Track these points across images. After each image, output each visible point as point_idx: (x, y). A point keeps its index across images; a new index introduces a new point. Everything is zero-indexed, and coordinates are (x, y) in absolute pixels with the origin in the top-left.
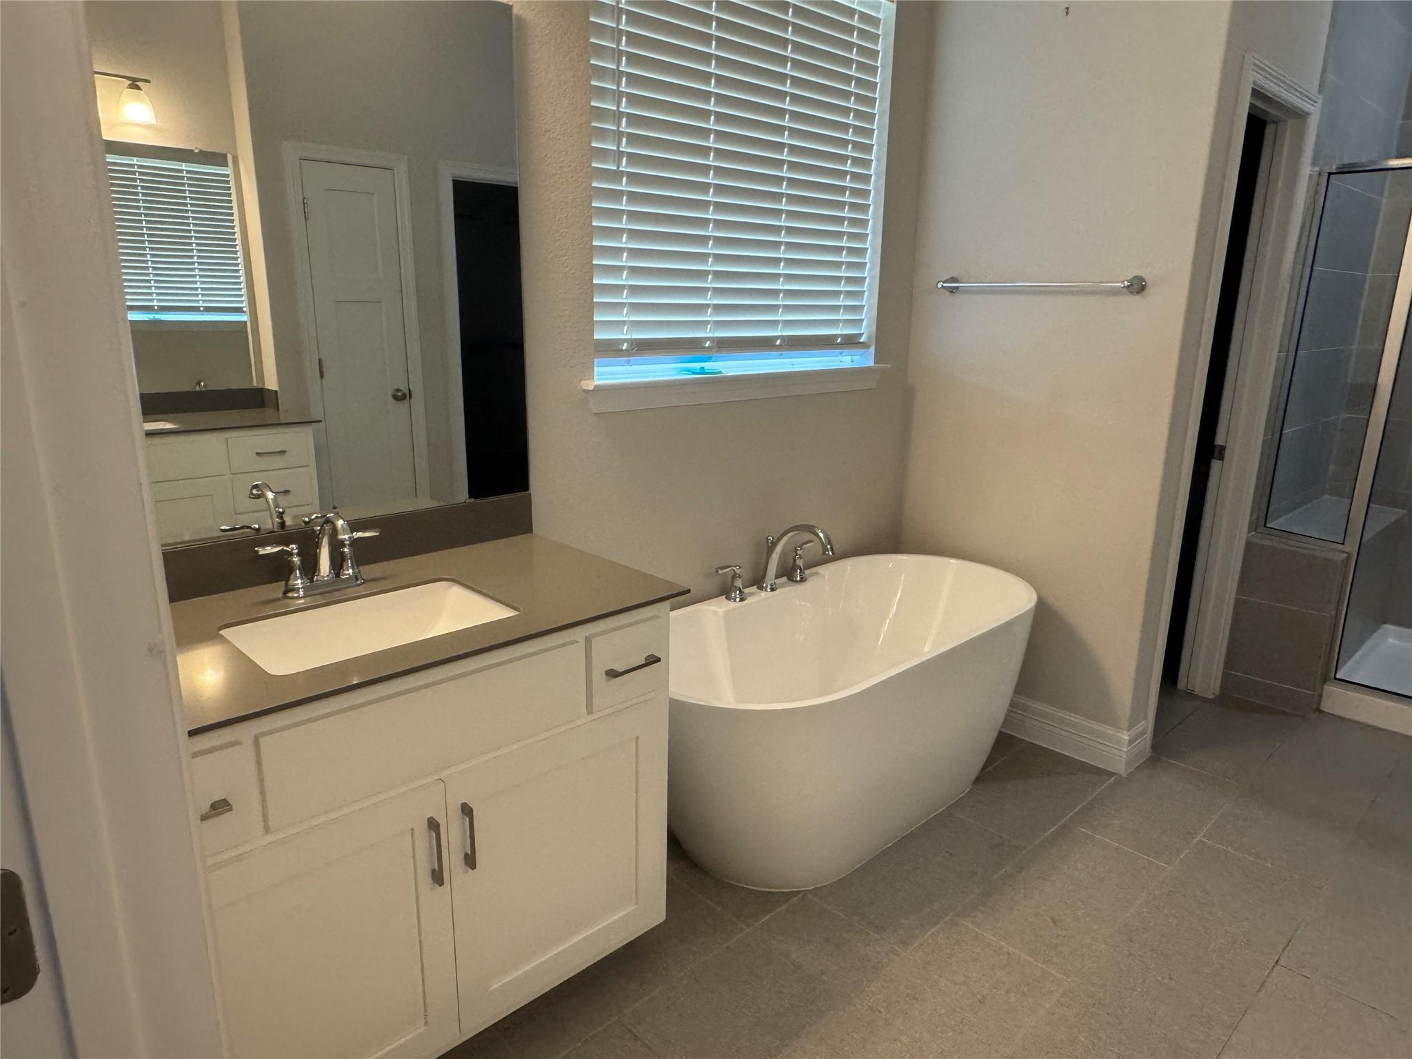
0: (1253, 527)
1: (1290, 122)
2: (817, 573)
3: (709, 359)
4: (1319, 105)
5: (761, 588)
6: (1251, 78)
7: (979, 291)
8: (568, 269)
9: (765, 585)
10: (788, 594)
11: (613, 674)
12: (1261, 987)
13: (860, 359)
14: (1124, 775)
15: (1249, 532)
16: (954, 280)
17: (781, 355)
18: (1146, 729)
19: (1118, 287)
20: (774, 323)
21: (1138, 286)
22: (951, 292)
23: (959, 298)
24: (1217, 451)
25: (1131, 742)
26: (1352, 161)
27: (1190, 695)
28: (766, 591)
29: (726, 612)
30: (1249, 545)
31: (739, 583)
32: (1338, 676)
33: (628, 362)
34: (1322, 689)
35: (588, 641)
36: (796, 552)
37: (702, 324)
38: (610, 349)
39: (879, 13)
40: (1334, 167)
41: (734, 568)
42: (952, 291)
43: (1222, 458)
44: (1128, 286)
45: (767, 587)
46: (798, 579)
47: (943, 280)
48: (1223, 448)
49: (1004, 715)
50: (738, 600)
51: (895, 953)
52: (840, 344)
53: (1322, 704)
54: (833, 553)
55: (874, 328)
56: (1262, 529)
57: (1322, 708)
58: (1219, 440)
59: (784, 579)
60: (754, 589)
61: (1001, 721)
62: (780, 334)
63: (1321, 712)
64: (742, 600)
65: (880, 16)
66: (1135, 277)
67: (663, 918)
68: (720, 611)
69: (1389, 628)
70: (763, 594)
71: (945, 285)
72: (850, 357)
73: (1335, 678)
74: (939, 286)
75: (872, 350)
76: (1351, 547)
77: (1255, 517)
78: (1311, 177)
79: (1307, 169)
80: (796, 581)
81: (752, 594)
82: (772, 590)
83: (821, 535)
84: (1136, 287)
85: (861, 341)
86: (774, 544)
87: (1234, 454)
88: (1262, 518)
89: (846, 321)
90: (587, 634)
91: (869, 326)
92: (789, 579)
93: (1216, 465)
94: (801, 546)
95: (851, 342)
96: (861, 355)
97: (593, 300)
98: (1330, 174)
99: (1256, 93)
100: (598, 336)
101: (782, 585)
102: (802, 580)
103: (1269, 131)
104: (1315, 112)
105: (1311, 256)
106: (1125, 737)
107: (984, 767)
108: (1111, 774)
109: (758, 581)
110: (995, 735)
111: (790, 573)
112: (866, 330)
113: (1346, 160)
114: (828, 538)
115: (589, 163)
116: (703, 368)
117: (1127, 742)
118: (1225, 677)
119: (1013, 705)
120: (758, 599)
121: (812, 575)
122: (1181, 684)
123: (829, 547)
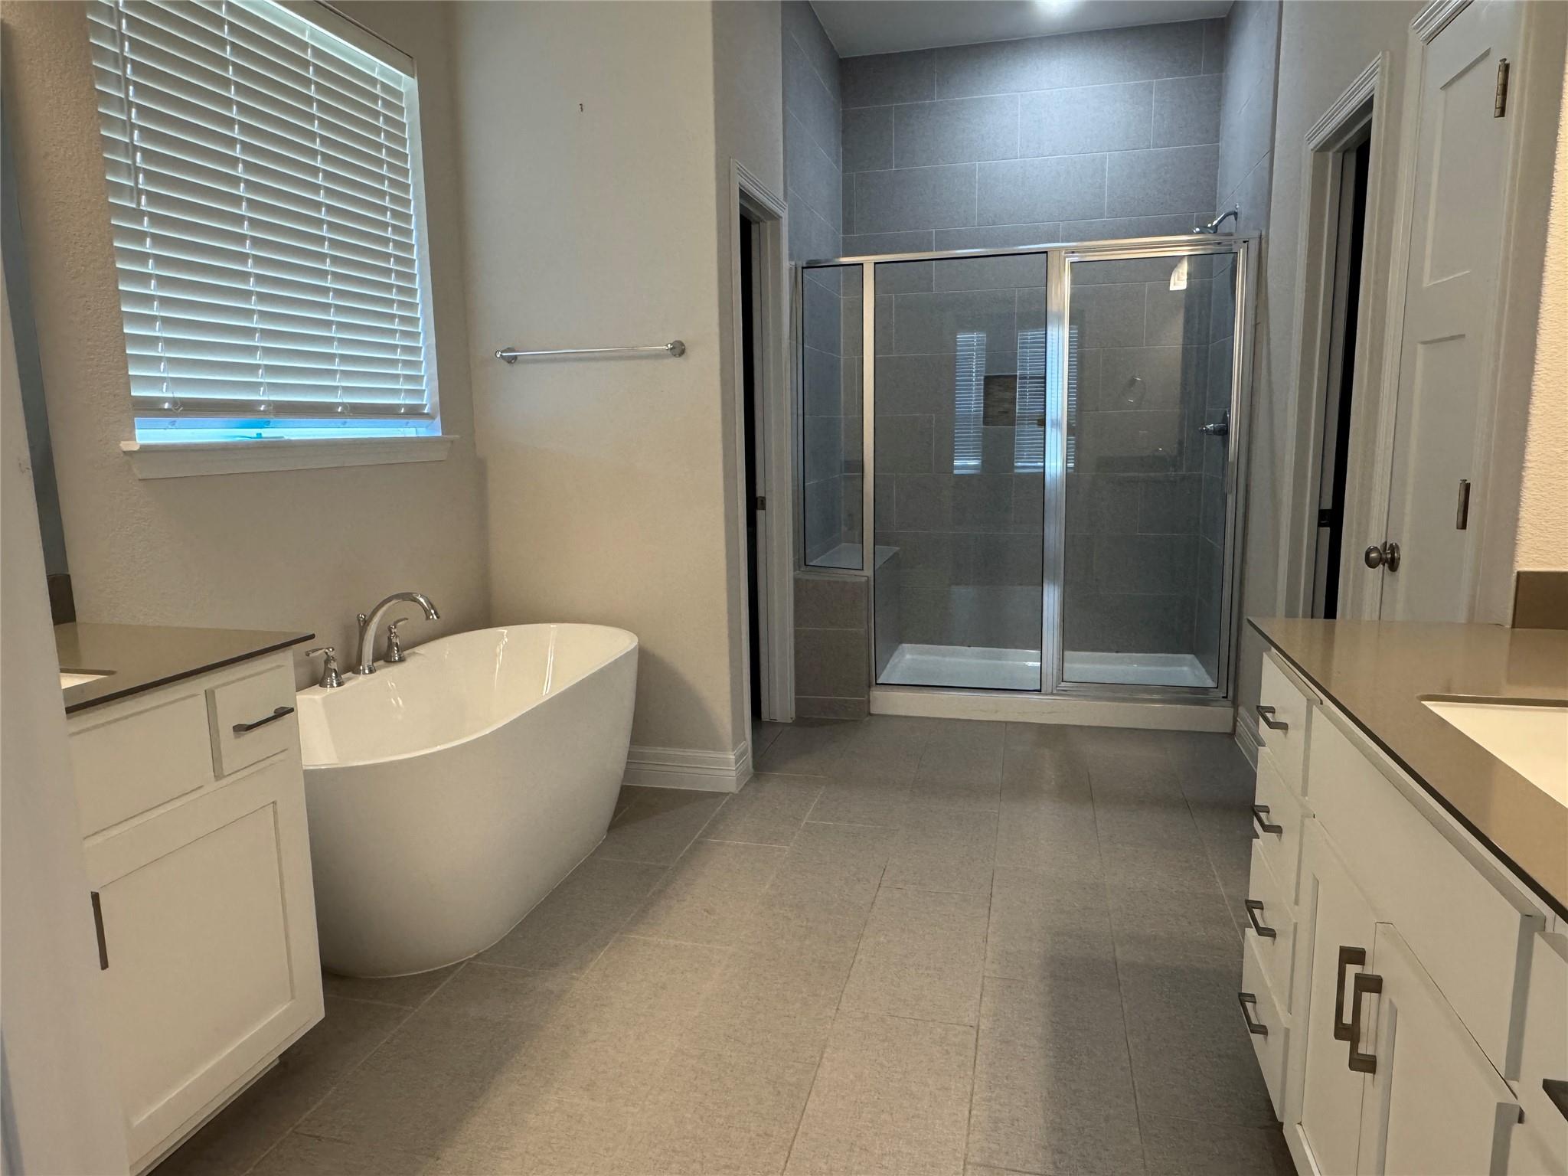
0: (797, 566)
1: (769, 223)
2: (414, 653)
3: (266, 424)
4: (786, 211)
5: (357, 671)
6: (737, 180)
7: (535, 360)
8: (90, 312)
9: (361, 668)
10: (388, 675)
11: (241, 729)
12: (872, 905)
13: (428, 430)
14: (737, 792)
15: (794, 571)
16: (510, 350)
17: (345, 422)
18: (747, 747)
19: (663, 350)
20: (333, 389)
21: (679, 350)
22: (510, 362)
23: (517, 367)
24: (759, 503)
25: (737, 762)
26: (814, 258)
27: (773, 723)
28: (364, 673)
29: (324, 699)
30: (796, 581)
31: (334, 665)
32: (879, 681)
33: (173, 423)
34: (869, 696)
35: (210, 695)
36: (390, 631)
37: (254, 386)
38: (150, 408)
39: (400, 86)
40: (804, 263)
41: (327, 651)
42: (512, 360)
43: (764, 508)
44: (671, 349)
45: (364, 670)
46: (397, 658)
47: (503, 349)
48: (763, 499)
49: (623, 765)
50: (335, 685)
51: (573, 978)
52: (403, 414)
53: (871, 707)
54: (438, 617)
55: (437, 399)
56: (803, 568)
57: (872, 712)
58: (760, 493)
59: (381, 663)
60: (350, 674)
61: (621, 773)
62: (340, 401)
63: (870, 714)
64: (339, 684)
65: (402, 90)
66: (676, 341)
67: (322, 1015)
68: (317, 697)
69: (905, 645)
70: (361, 678)
71: (504, 354)
72: (414, 429)
73: (877, 684)
74: (498, 356)
75: (438, 420)
76: (868, 572)
77: (797, 557)
78: (791, 269)
79: (786, 265)
80: (395, 662)
81: (349, 679)
82: (371, 672)
83: (422, 600)
84: (677, 351)
85: (426, 411)
86: (366, 623)
87: (772, 503)
88: (802, 560)
89: (407, 391)
90: (207, 688)
91: (430, 397)
92: (386, 661)
93: (760, 513)
94: (395, 624)
95: (414, 412)
96: (427, 427)
97: (125, 351)
98: (803, 268)
99: (743, 195)
100: (135, 393)
101: (380, 668)
102: (402, 660)
103: (754, 228)
104: (785, 215)
105: (801, 334)
106: (732, 757)
107: (615, 815)
108: (727, 794)
109: (353, 667)
110: (617, 790)
111: (386, 655)
112: (429, 400)
113: (812, 258)
114: (431, 604)
115: (104, 196)
116: (260, 434)
117: (734, 760)
118: (798, 702)
119: (630, 755)
120: (356, 683)
121: (410, 655)
122: (765, 717)
123: (433, 612)
